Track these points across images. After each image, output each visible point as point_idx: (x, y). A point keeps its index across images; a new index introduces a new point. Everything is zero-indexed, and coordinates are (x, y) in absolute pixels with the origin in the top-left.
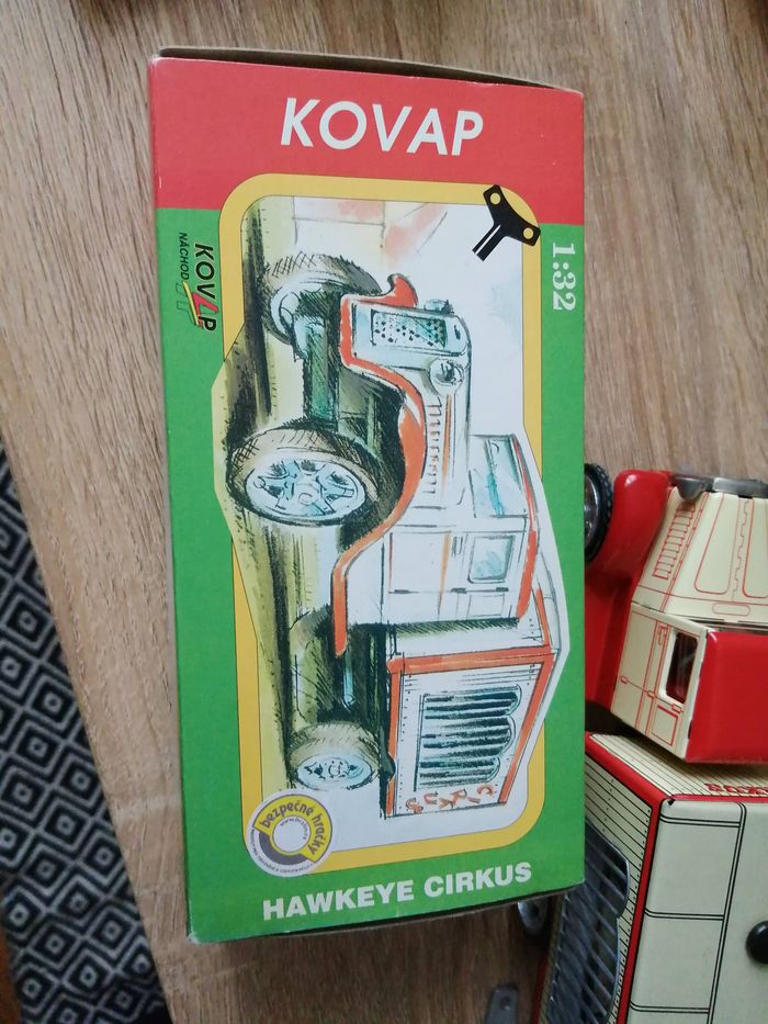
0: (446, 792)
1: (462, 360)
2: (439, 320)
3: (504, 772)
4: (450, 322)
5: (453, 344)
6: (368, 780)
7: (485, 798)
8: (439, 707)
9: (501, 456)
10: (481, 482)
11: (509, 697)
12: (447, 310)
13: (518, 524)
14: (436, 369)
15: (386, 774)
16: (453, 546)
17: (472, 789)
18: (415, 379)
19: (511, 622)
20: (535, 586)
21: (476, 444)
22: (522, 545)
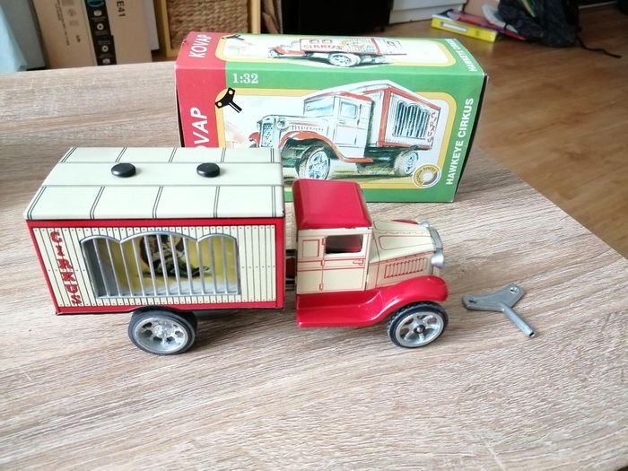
0: (429, 129)
1: (277, 118)
2: (264, 125)
3: (428, 108)
4: (264, 122)
5: (272, 121)
6: (417, 154)
7: (436, 115)
8: (398, 130)
9: (312, 105)
10: (321, 113)
11: (401, 106)
12: (260, 123)
13: (337, 100)
14: (280, 127)
15: (416, 148)
16: (342, 124)
17: (431, 120)
18: (283, 134)
19: (373, 103)
20: (361, 94)
21: (307, 114)
22: (345, 99)
